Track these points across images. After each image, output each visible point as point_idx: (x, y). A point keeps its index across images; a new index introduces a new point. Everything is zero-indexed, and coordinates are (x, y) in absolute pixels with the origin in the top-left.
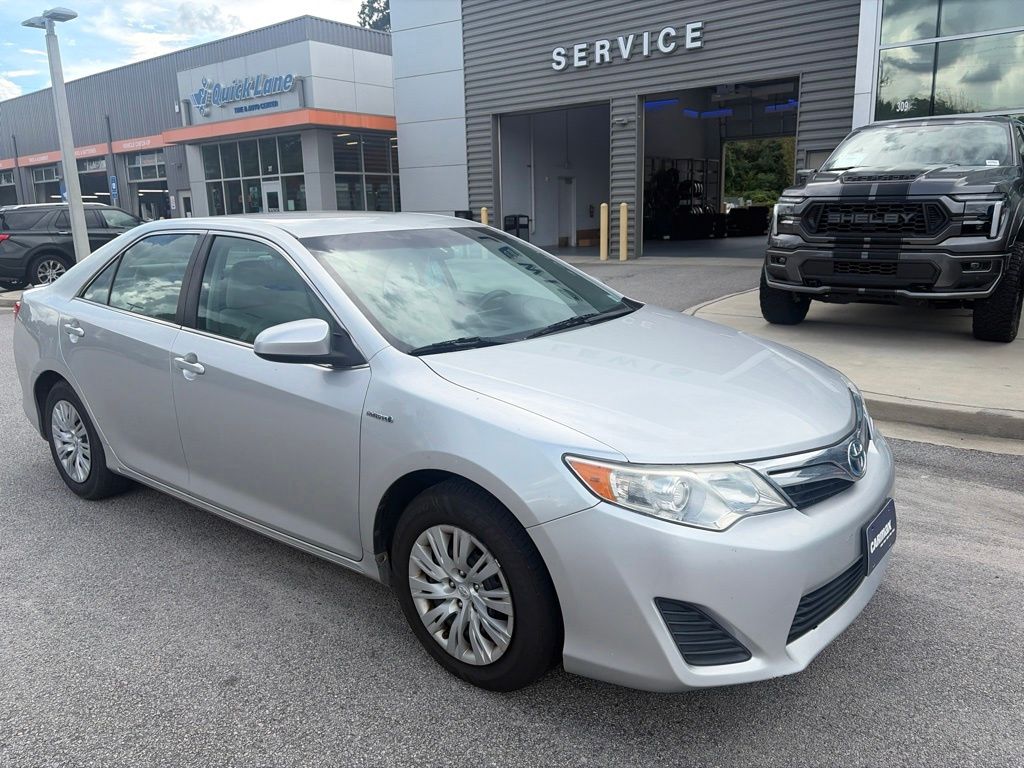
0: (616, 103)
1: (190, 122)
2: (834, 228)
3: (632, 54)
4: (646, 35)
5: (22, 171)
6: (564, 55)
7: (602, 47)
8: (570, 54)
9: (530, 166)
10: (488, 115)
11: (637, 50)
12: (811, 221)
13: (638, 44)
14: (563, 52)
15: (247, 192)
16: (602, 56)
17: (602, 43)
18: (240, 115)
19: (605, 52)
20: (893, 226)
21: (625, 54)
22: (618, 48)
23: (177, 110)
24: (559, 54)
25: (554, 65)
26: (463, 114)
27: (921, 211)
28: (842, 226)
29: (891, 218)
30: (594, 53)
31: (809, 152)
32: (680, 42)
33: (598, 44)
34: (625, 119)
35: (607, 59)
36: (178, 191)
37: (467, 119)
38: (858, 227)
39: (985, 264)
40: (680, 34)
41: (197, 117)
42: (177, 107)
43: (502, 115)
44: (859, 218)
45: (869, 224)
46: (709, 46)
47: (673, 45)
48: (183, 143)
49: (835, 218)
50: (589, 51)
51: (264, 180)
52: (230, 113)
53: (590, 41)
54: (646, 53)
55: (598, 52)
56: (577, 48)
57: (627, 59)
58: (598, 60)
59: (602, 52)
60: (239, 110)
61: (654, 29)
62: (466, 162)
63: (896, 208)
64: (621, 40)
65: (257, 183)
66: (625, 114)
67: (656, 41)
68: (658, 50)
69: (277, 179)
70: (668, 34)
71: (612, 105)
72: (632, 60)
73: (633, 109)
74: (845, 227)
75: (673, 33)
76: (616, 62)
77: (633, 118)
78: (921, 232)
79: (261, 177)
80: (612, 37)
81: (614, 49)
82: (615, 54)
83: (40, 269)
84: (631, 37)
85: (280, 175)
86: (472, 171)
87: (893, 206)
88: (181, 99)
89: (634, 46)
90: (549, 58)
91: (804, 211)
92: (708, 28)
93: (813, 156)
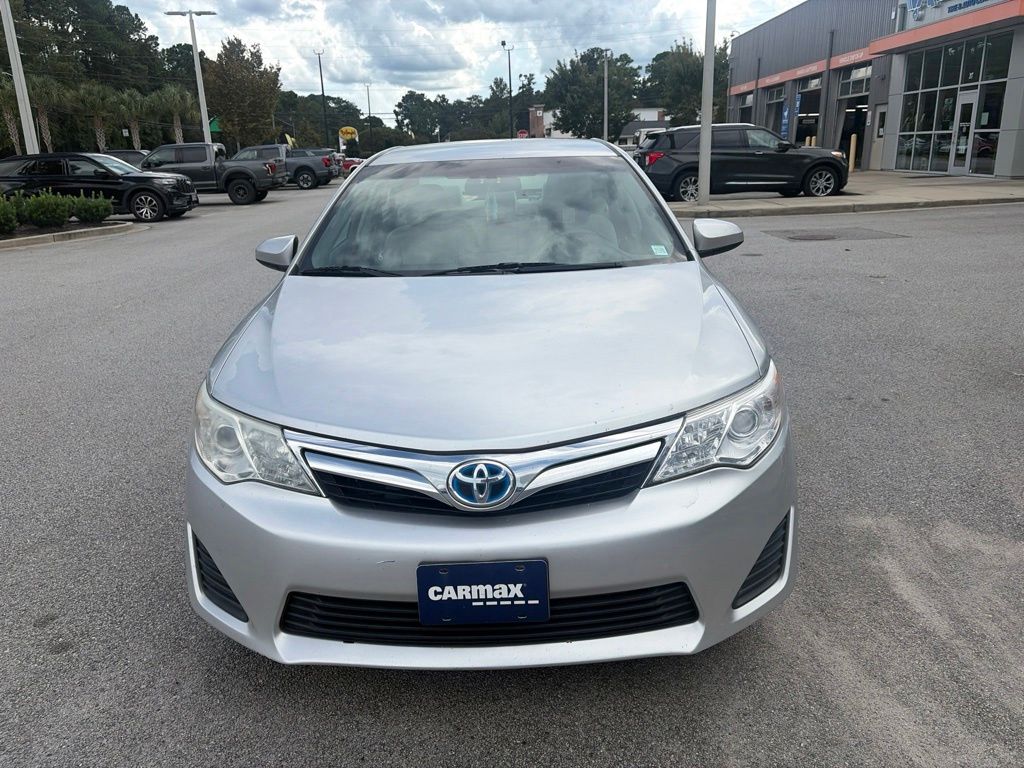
1: (902, 27)
5: (760, 91)
15: (942, 104)
18: (954, 13)
23: (893, 17)
36: (876, 105)
41: (911, 22)
42: (893, 14)
48: (890, 53)
51: (963, 89)
52: (944, 13)
60: (951, 9)
65: (953, 94)
69: (976, 87)
79: (959, 86)
83: (682, 185)
85: (979, 83)
88: (899, 4)
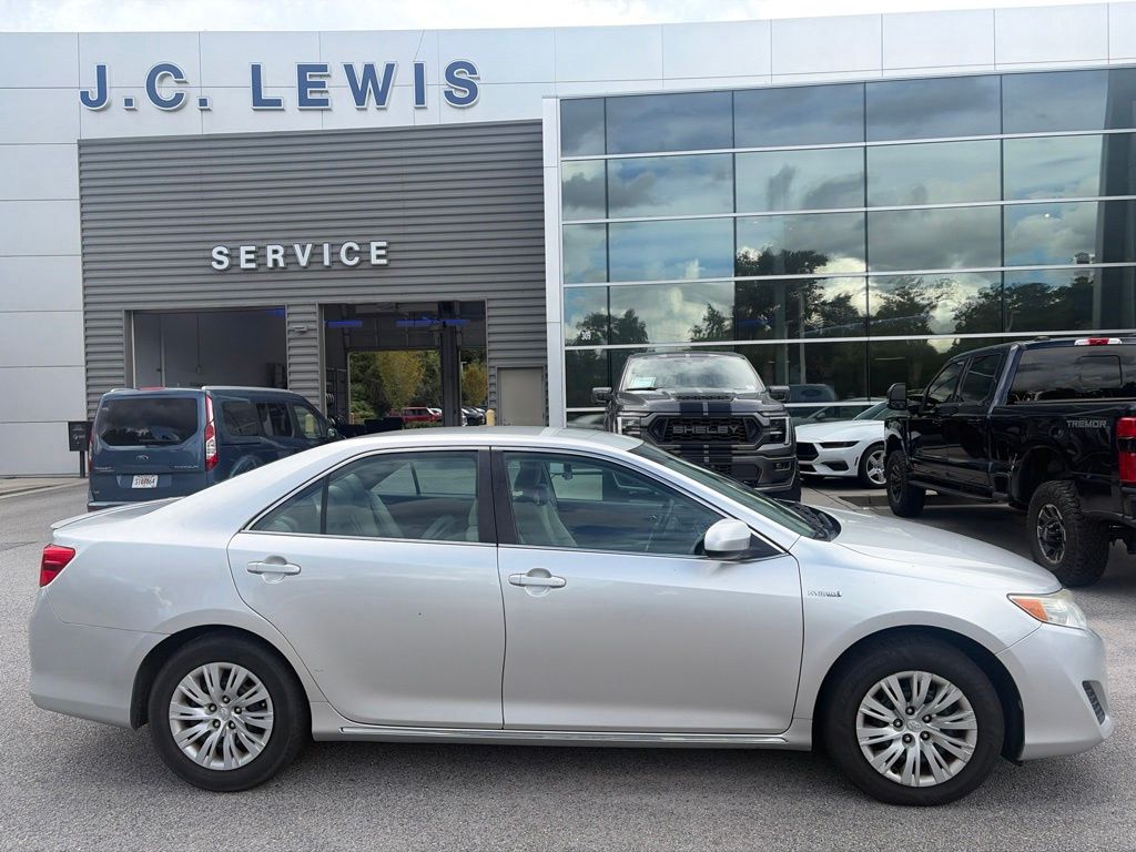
0: (291, 310)
2: (677, 437)
3: (310, 263)
4: (326, 246)
6: (227, 255)
7: (275, 252)
8: (234, 254)
9: (160, 370)
10: (120, 311)
11: (315, 259)
12: (656, 432)
13: (316, 254)
14: (226, 251)
16: (275, 261)
17: (275, 247)
19: (279, 257)
20: (724, 435)
21: (303, 261)
22: (295, 255)
24: (220, 253)
25: (215, 264)
26: (81, 307)
27: (743, 424)
28: (684, 435)
29: (722, 430)
30: (265, 256)
31: (499, 369)
32: (365, 257)
33: (270, 249)
34: (304, 327)
35: (281, 264)
37: (85, 313)
38: (697, 437)
39: (785, 464)
40: (364, 249)
43: (136, 312)
44: (699, 429)
45: (706, 434)
46: (393, 264)
47: (357, 260)
49: (677, 430)
50: (259, 255)
53: (261, 244)
54: (327, 263)
55: (270, 257)
56: (243, 249)
57: (305, 267)
58: (270, 264)
59: (275, 256)
61: (336, 241)
62: (84, 364)
63: (725, 422)
64: (297, 247)
66: (304, 323)
67: (338, 253)
68: (341, 262)
70: (350, 249)
71: (287, 311)
72: (310, 268)
73: (315, 318)
74: (687, 436)
75: (356, 248)
76: (291, 268)
77: (312, 326)
78: (746, 440)
80: (287, 243)
81: (289, 255)
82: (291, 260)
84: (309, 247)
86: (91, 374)
87: (723, 420)
89: (312, 254)
90: (207, 254)
91: (651, 423)
92: (393, 248)
93: (503, 372)
